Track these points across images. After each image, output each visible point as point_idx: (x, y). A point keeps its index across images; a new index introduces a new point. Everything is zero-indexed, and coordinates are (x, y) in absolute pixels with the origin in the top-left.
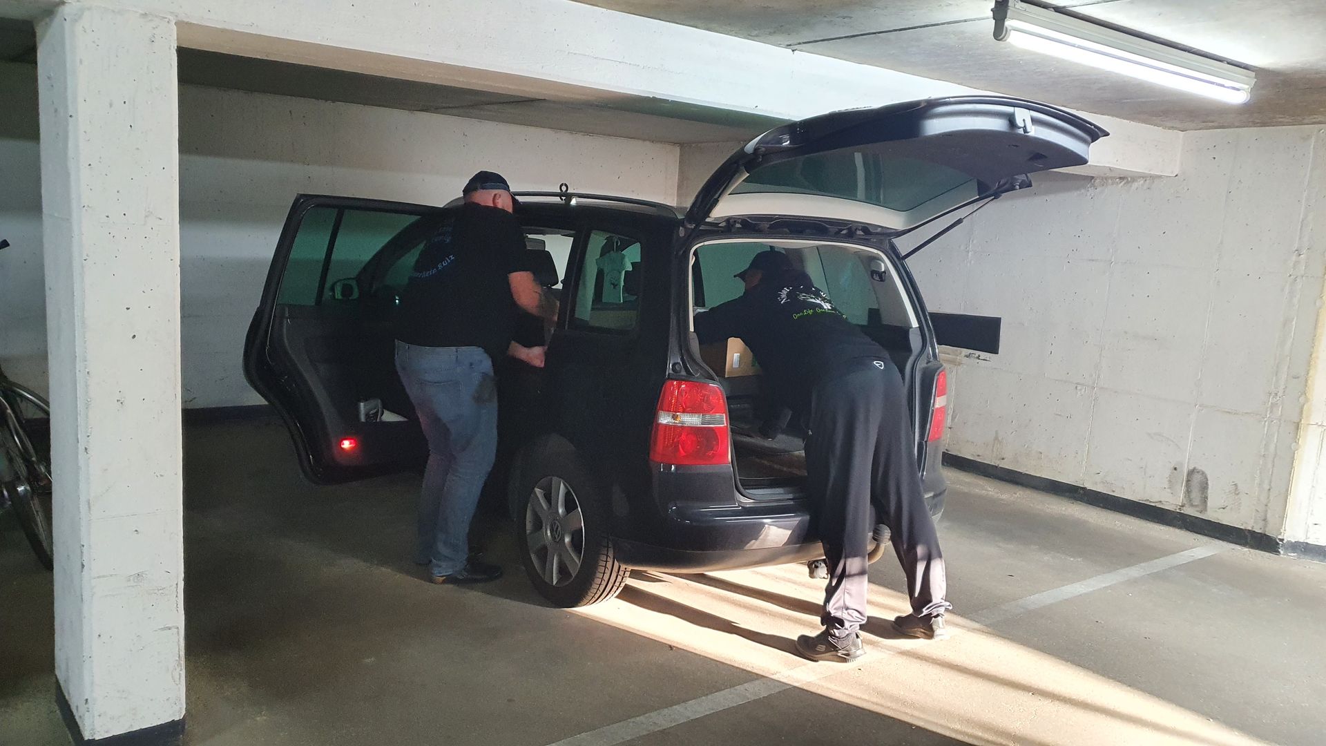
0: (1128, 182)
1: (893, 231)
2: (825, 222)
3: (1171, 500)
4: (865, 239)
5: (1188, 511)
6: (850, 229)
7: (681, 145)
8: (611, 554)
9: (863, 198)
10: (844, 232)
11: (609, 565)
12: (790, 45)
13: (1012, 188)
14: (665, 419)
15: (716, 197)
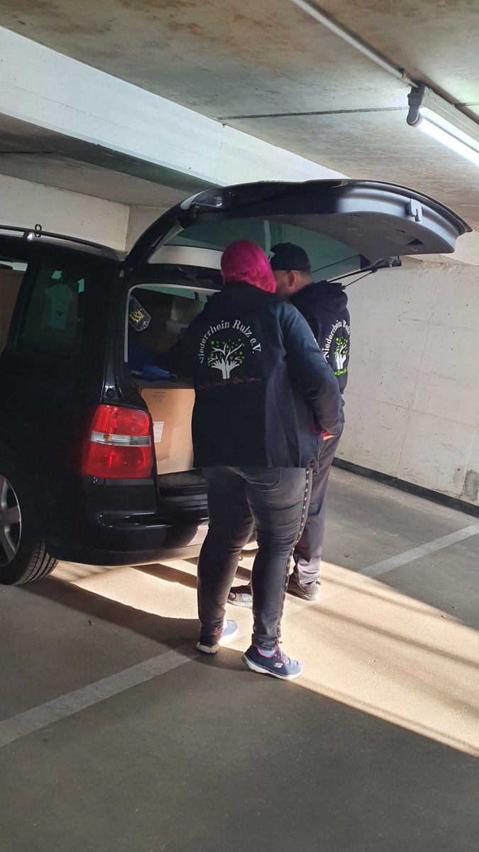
0: (446, 267)
3: (454, 491)
5: (465, 499)
7: (130, 205)
8: (43, 547)
11: (41, 556)
12: (221, 119)
13: (387, 266)
14: (98, 438)
15: (153, 245)
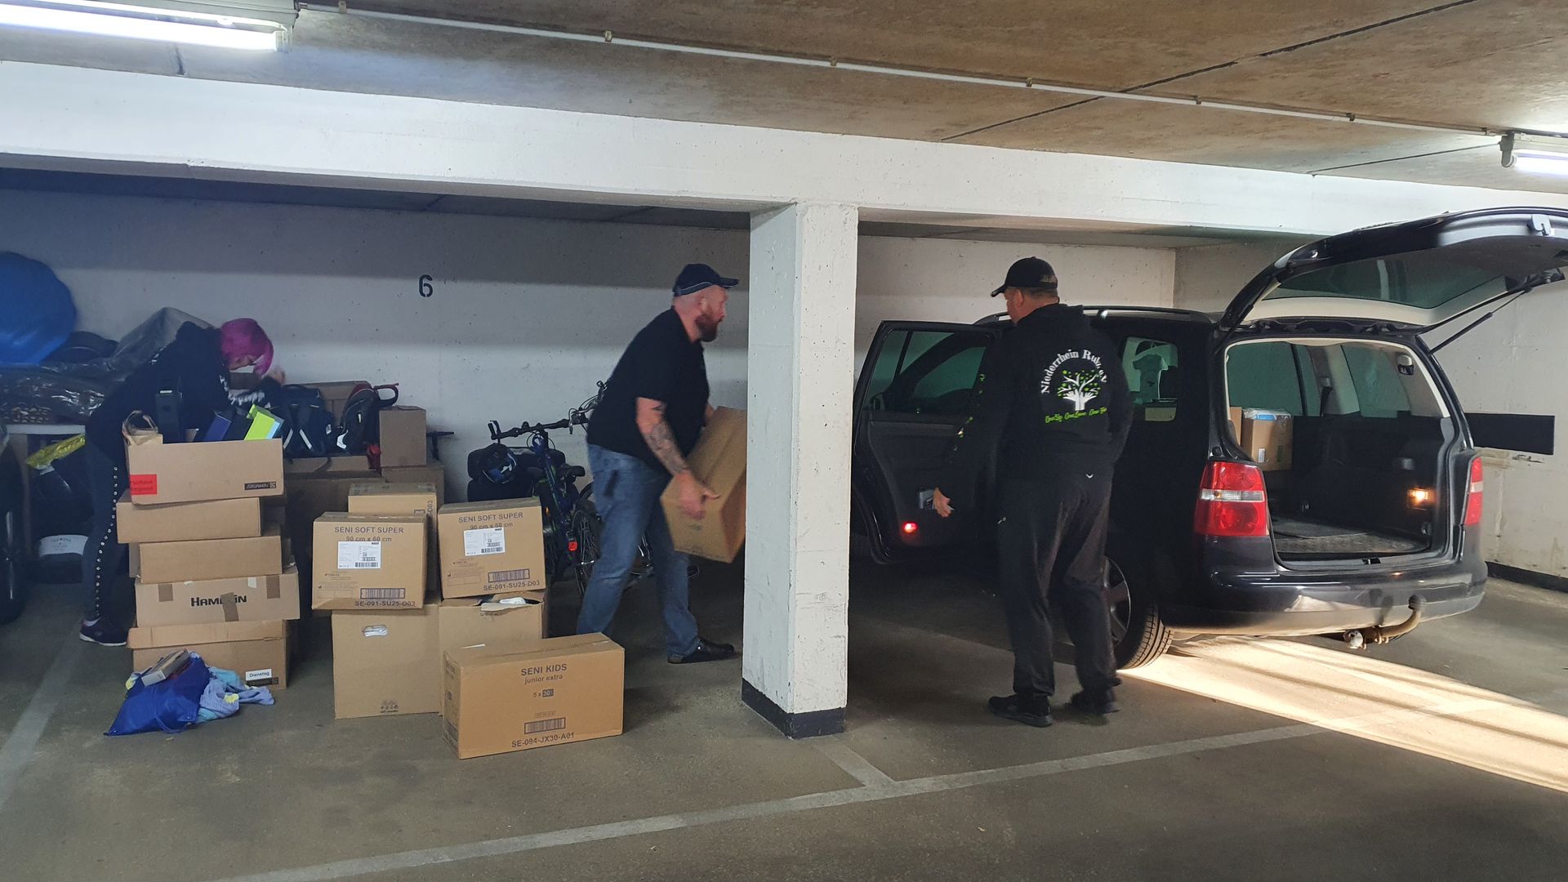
1: (1418, 327)
2: (1350, 322)
4: (1392, 336)
6: (1375, 327)
7: (1177, 249)
8: (1156, 619)
9: (1387, 298)
10: (1369, 330)
11: (1154, 631)
13: (1544, 282)
14: (1207, 496)
